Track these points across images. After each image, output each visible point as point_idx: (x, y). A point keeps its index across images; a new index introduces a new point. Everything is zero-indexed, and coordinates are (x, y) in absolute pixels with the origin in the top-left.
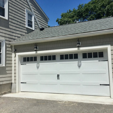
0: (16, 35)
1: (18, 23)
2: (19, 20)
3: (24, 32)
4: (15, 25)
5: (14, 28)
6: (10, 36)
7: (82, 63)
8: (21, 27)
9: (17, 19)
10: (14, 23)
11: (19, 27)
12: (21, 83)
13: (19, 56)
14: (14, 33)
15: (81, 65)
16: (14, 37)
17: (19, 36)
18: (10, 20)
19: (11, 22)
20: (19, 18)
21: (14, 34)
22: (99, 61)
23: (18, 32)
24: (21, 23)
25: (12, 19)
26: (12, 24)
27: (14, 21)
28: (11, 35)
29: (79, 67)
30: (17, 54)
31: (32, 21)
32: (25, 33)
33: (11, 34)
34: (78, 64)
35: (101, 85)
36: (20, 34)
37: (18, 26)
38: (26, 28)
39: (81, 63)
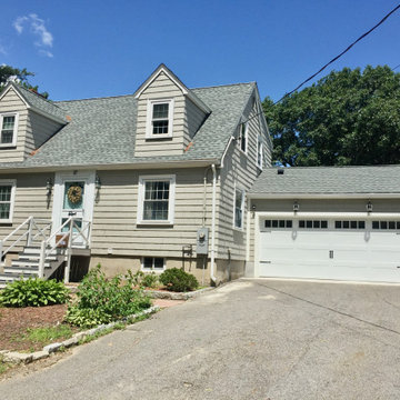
13: (261, 217)
15: (369, 238)
22: (397, 234)
29: (367, 240)
30: (258, 214)
31: (260, 154)
34: (365, 237)
35: (398, 267)
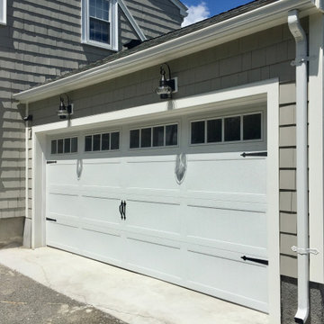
0: (42, 70)
1: (51, 32)
2: (53, 24)
3: (74, 60)
4: (36, 39)
5: (31, 48)
6: (15, 76)
7: (188, 164)
8: (60, 44)
9: (43, 21)
10: (34, 34)
11: (54, 43)
12: (48, 219)
13: (42, 137)
14: (33, 64)
15: (184, 169)
16: (31, 79)
17: (53, 72)
18: (16, 24)
19: (22, 31)
20: (54, 15)
21: (34, 69)
22: (244, 155)
23: (48, 61)
24: (61, 30)
25: (24, 21)
26: (25, 37)
27: (31, 28)
28: (19, 72)
29: (180, 176)
30: (34, 129)
31: (110, 21)
32: (76, 63)
33: (21, 67)
34: (177, 166)
35: (244, 258)
36: (56, 68)
37: (48, 41)
38: (84, 45)
39: (185, 163)
